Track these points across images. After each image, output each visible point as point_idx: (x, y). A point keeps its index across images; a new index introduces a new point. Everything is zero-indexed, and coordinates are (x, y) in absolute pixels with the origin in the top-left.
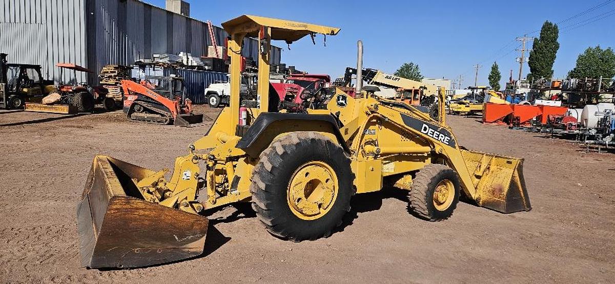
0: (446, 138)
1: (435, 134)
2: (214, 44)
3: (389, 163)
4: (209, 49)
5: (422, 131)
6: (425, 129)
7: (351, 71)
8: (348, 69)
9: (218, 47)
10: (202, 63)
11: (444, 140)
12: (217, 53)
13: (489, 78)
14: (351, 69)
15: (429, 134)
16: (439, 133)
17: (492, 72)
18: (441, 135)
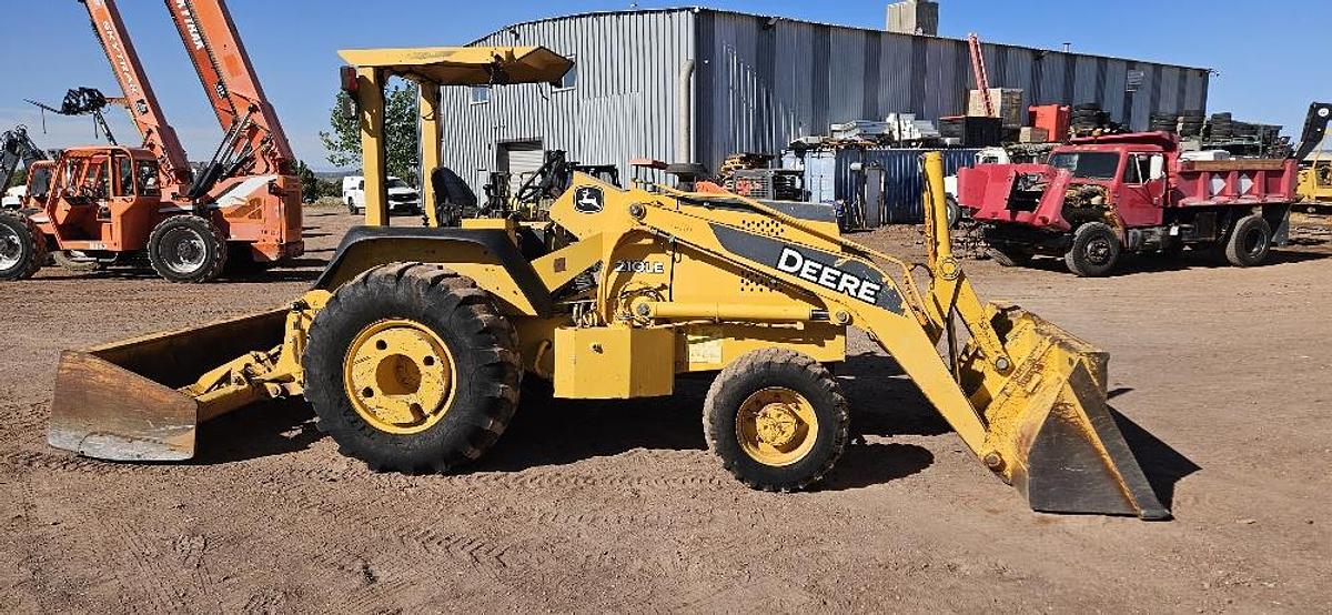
0: (866, 284)
1: (825, 275)
2: (981, 87)
3: (703, 341)
4: (970, 98)
5: (782, 265)
6: (791, 261)
9: (992, 92)
10: (937, 131)
11: (857, 291)
12: (988, 104)
15: (803, 274)
16: (838, 273)
18: (846, 277)
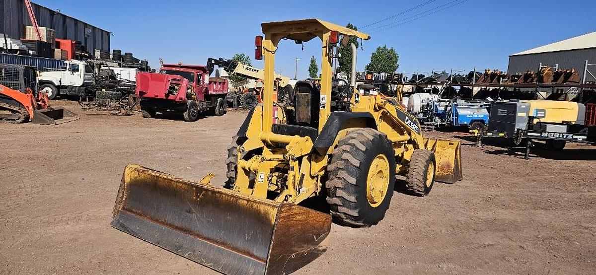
2: (33, 23)
4: (28, 30)
5: (406, 122)
6: (407, 120)
7: (213, 62)
8: (210, 60)
9: (40, 28)
10: (24, 46)
12: (39, 34)
13: (309, 71)
14: (214, 59)
15: (409, 125)
16: (413, 124)
17: (311, 65)
